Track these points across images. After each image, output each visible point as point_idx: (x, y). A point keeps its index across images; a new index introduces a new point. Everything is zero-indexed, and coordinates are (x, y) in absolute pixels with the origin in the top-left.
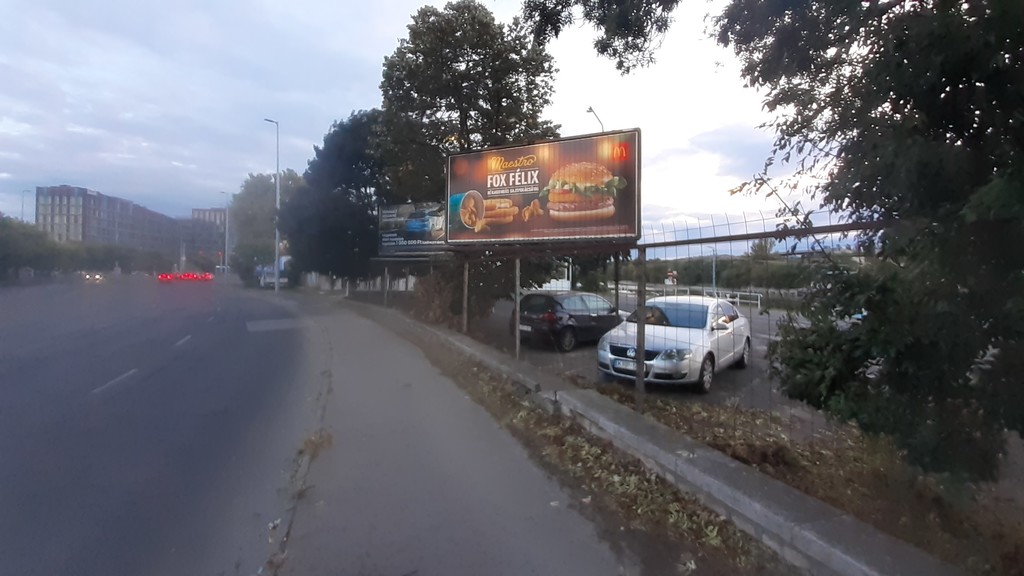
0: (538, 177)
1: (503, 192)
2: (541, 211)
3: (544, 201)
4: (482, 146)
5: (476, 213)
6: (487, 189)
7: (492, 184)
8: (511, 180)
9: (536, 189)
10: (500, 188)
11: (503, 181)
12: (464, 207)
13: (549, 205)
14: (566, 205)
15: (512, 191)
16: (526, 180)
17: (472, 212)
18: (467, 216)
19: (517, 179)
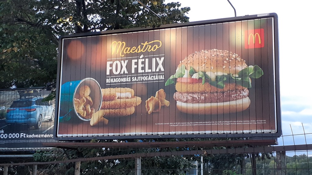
0: (164, 64)
1: (124, 80)
2: (167, 103)
3: (170, 90)
4: (101, 28)
5: (93, 103)
8: (134, 66)
9: (162, 77)
10: (121, 76)
11: (124, 69)
12: (79, 96)
13: (176, 95)
14: (195, 96)
15: (134, 79)
16: (150, 67)
17: (88, 102)
18: (82, 107)
19: (140, 66)
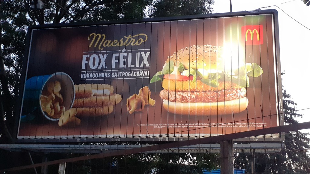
6: (80, 71)
7: (87, 65)
